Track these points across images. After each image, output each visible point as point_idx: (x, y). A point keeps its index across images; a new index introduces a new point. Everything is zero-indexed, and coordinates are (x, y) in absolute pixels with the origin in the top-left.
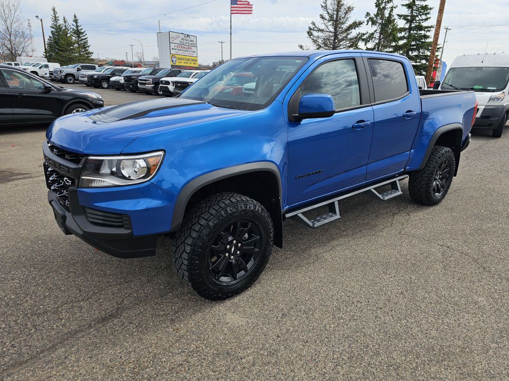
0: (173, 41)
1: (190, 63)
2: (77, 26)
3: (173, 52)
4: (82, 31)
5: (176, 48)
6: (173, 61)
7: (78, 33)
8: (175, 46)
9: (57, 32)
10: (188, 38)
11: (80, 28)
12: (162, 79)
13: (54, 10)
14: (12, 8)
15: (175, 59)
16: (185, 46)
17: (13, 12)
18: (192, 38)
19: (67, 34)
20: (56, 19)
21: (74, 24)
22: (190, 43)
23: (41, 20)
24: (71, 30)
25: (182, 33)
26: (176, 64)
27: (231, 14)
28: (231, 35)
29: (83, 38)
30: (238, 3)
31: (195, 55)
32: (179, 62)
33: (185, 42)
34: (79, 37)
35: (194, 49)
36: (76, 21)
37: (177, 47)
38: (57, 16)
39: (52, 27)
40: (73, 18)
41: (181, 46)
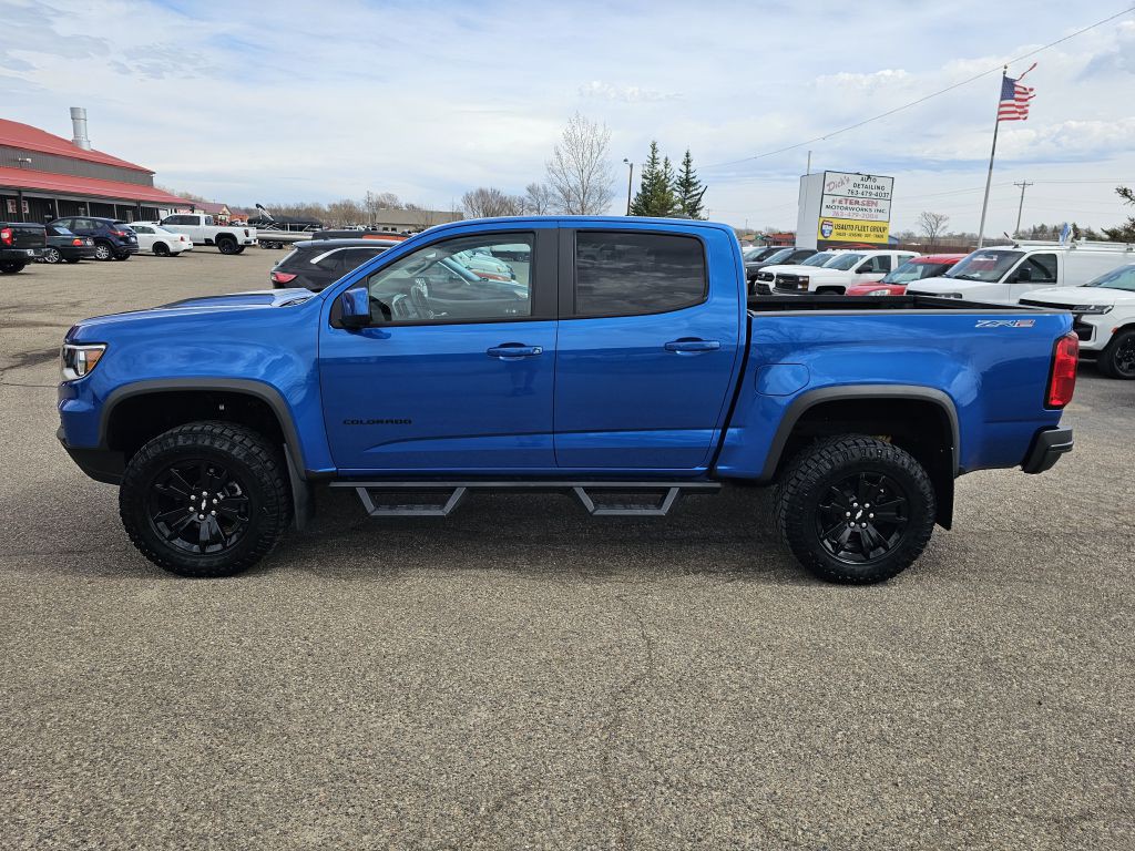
0: (830, 190)
1: (866, 236)
2: (688, 173)
3: (827, 213)
4: (694, 181)
5: (837, 204)
6: (823, 232)
7: (687, 184)
8: (834, 201)
9: (651, 184)
10: (868, 183)
11: (691, 175)
12: (761, 270)
13: (654, 147)
14: (596, 149)
15: (830, 228)
16: (861, 200)
17: (596, 155)
18: (880, 182)
19: (667, 186)
20: (654, 161)
21: (684, 168)
22: (874, 192)
23: (631, 166)
24: (676, 178)
25: (858, 174)
26: (829, 239)
27: (998, 120)
28: (991, 168)
29: (694, 193)
30: (1017, 96)
31: (881, 217)
32: (839, 234)
33: (860, 190)
34: (687, 191)
35: (882, 204)
36: (687, 163)
37: (840, 202)
38: (657, 156)
39: (644, 177)
40: (683, 158)
41: (851, 200)
